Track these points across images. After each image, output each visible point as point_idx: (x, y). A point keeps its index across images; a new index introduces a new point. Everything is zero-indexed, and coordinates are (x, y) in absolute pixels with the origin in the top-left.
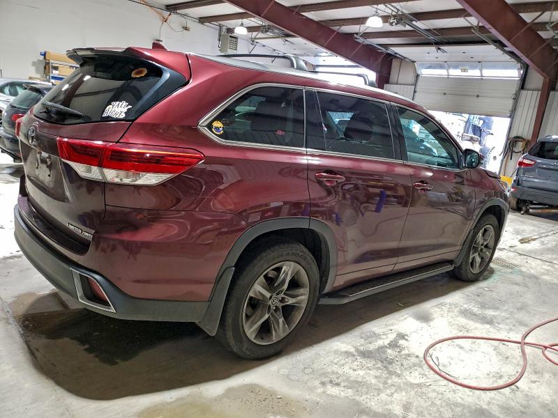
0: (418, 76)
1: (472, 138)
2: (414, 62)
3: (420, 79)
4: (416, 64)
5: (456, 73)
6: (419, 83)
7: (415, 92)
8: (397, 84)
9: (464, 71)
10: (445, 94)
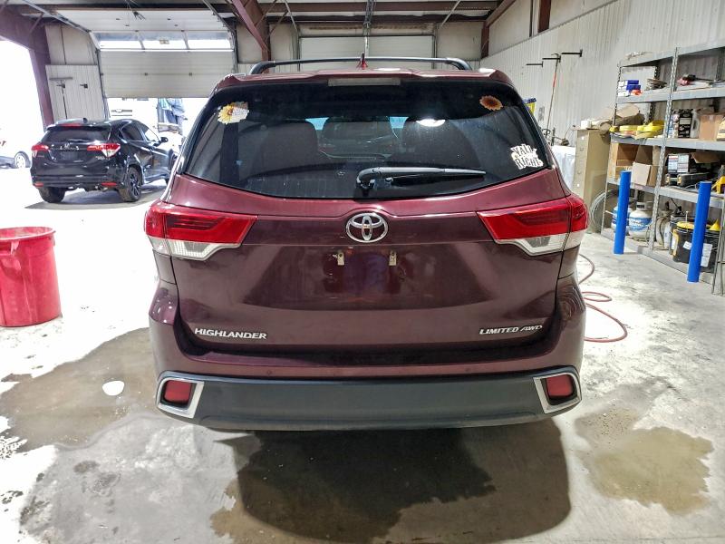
0: (98, 51)
1: (169, 127)
2: (88, 31)
3: (102, 55)
4: (90, 33)
5: (153, 45)
6: (103, 61)
7: (101, 74)
8: (66, 64)
9: (164, 42)
10: (146, 74)
